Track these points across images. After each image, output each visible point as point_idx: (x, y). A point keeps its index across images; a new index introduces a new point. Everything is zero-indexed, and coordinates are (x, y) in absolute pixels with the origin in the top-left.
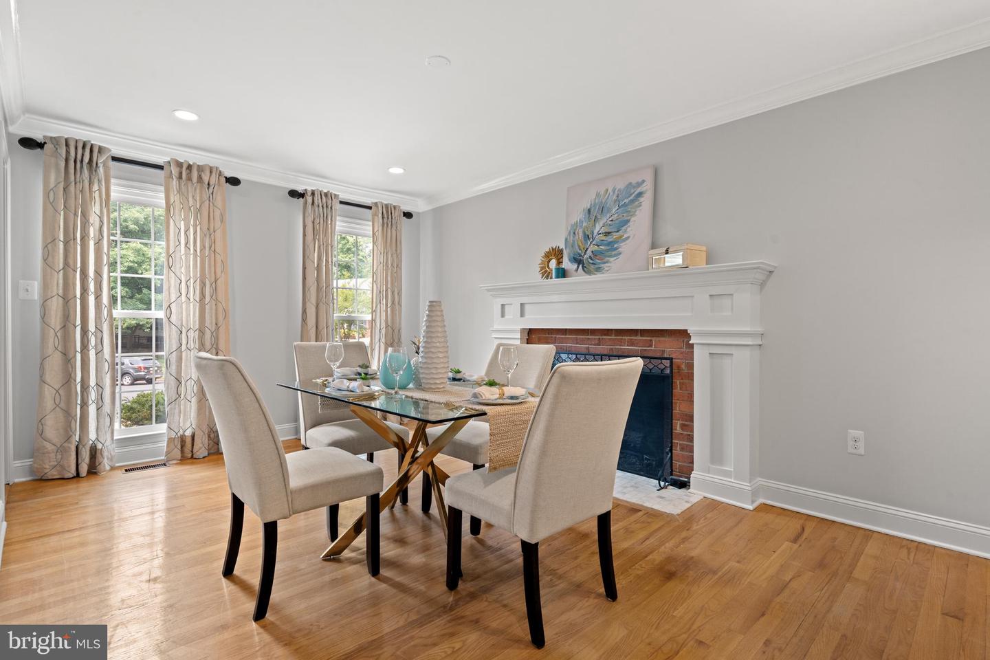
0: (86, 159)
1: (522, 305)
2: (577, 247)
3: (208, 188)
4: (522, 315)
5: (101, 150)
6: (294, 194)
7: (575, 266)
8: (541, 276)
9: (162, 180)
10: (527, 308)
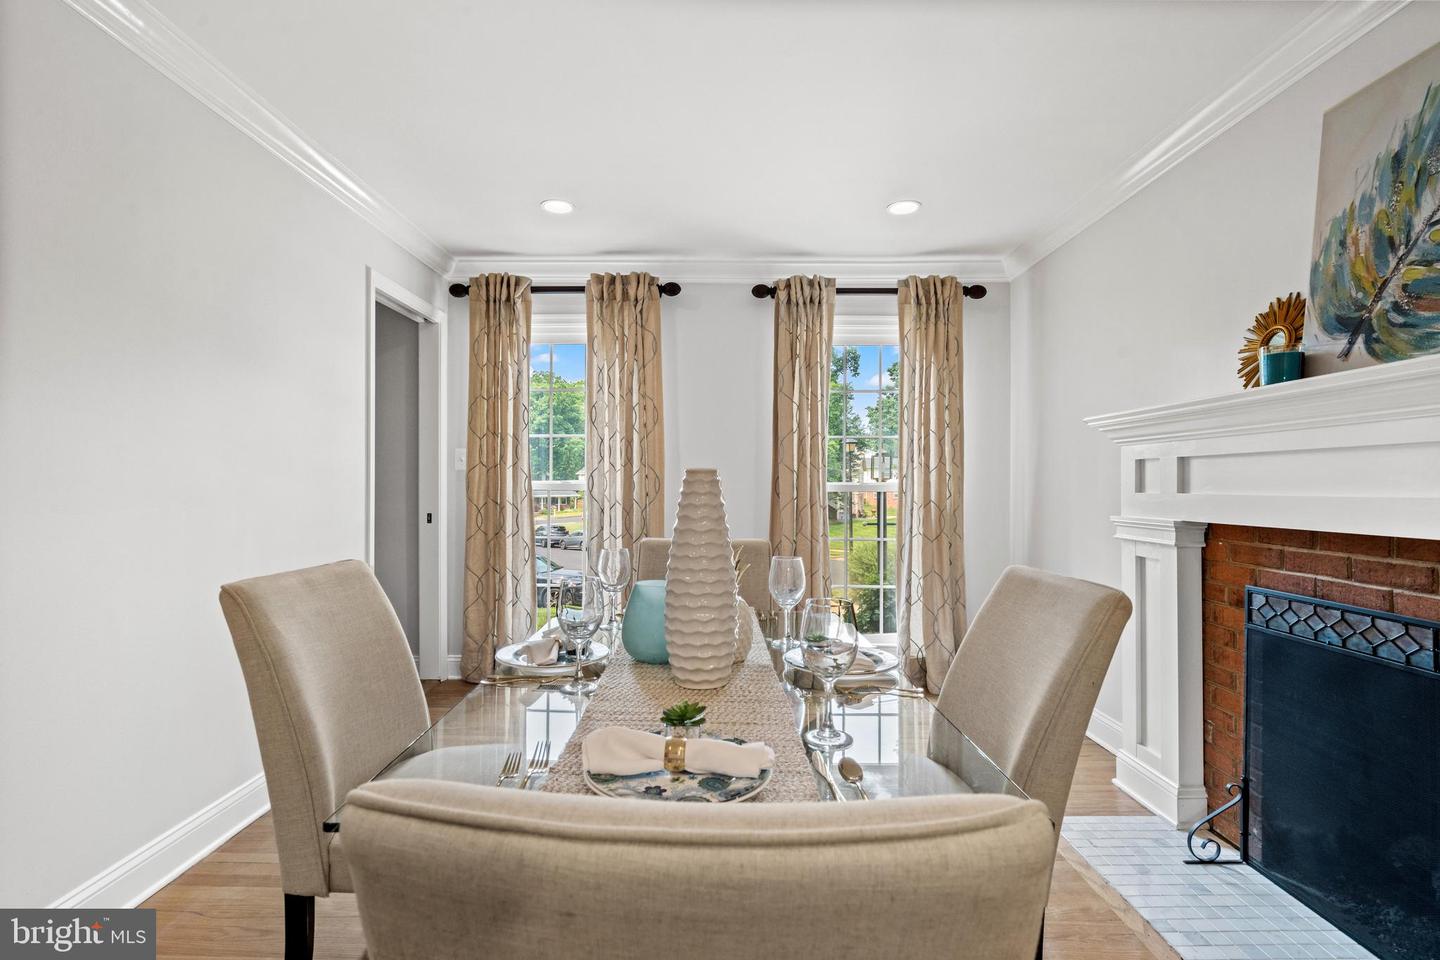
0: (504, 298)
1: (1183, 462)
2: (1350, 284)
3: (635, 307)
4: (1183, 486)
5: (518, 281)
6: (760, 291)
7: (1342, 343)
8: (1243, 381)
9: (584, 307)
10: (1195, 467)
